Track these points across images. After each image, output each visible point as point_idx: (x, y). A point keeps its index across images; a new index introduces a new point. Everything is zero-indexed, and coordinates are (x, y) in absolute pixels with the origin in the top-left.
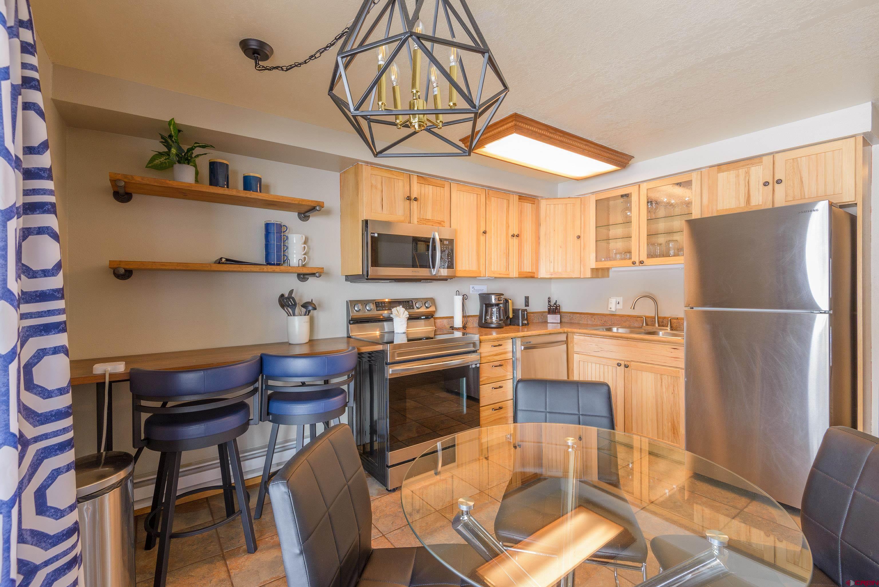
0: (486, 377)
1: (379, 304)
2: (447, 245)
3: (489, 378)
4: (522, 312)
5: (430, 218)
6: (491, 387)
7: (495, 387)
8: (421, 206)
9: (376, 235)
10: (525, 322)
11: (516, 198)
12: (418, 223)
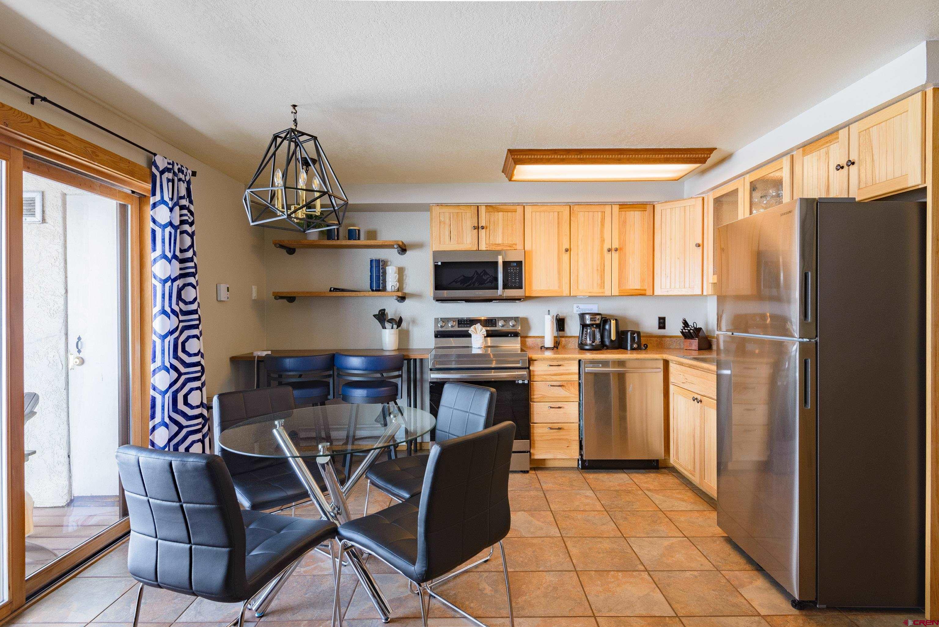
0: (541, 395)
1: (461, 322)
2: (514, 266)
3: (544, 397)
4: (631, 334)
5: (500, 242)
6: (547, 406)
7: (553, 406)
8: (491, 233)
9: (439, 263)
10: (635, 346)
11: (616, 208)
12: (487, 249)
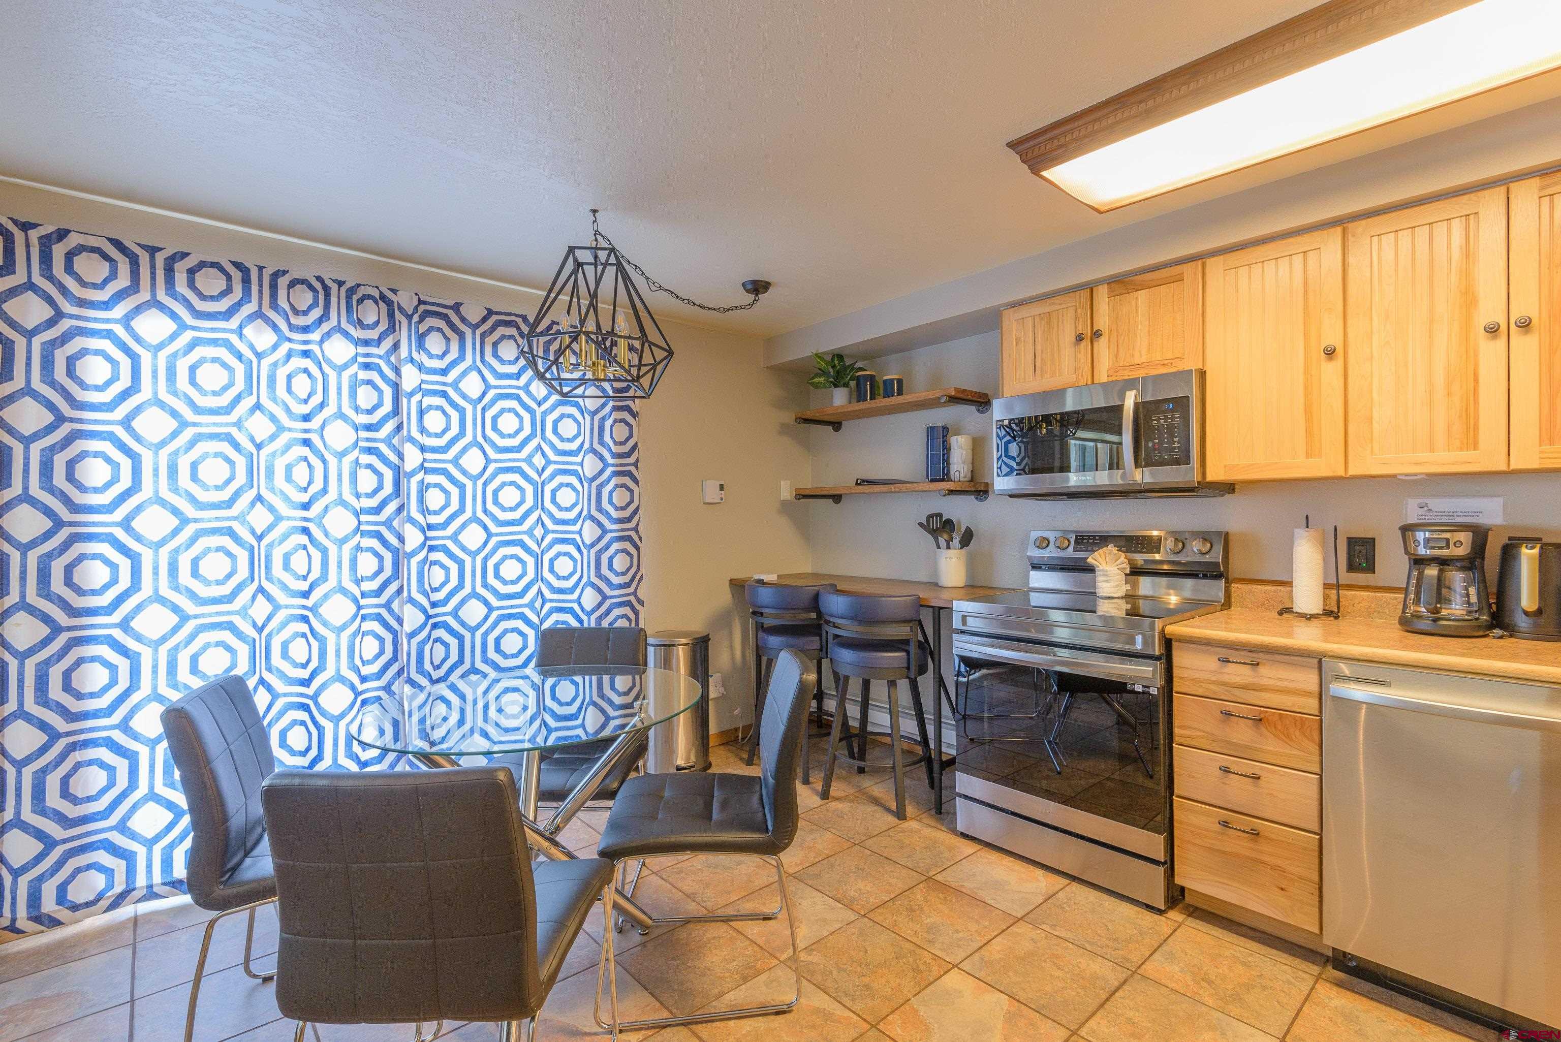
0: (1201, 731)
1: (1083, 538)
2: (1167, 411)
3: (1211, 738)
5: (1143, 360)
6: (1219, 765)
7: (1235, 770)
8: (1120, 342)
9: (1006, 423)
12: (1110, 379)
